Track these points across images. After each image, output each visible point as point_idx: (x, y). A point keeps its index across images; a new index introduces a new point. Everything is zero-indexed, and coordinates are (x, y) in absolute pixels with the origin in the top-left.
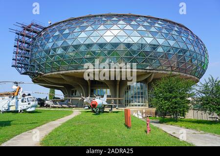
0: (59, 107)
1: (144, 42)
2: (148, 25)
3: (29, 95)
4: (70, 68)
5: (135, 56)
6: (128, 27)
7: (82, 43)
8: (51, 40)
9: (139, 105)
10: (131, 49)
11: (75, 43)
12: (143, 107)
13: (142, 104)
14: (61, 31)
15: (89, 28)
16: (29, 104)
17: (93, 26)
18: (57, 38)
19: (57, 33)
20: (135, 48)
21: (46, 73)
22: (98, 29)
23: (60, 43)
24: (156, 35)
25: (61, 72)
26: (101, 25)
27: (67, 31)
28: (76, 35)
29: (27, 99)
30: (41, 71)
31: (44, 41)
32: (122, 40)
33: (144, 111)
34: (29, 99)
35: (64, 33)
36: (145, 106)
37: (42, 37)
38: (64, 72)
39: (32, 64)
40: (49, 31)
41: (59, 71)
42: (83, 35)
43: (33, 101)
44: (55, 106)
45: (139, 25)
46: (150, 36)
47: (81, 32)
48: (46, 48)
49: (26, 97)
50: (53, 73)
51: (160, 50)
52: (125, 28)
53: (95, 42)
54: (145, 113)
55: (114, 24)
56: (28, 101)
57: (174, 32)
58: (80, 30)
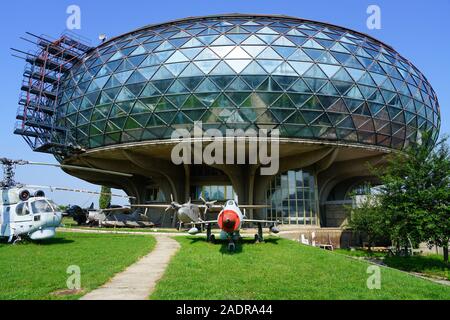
0: (120, 227)
1: (320, 75)
2: (326, 37)
3: (40, 194)
4: (147, 134)
5: (299, 106)
6: (283, 41)
7: (176, 75)
8: (103, 71)
9: (301, 223)
10: (290, 90)
11: (159, 76)
12: (309, 226)
13: (307, 219)
14: (127, 51)
15: (193, 42)
16: (36, 219)
17: (202, 38)
18: (118, 66)
19: (118, 56)
20: (299, 88)
21: (90, 148)
22: (214, 43)
23: (123, 77)
24: (344, 60)
25: (125, 146)
26: (220, 34)
27: (141, 50)
28: (161, 58)
29: (33, 204)
30: (80, 143)
31: (88, 74)
32: (270, 69)
33: (313, 235)
34: (37, 206)
35: (133, 54)
36: (314, 223)
37: (84, 66)
38: (131, 145)
39: (59, 127)
40: (99, 54)
41: (120, 142)
42: (178, 56)
43: (48, 210)
44: (110, 222)
45: (307, 36)
46: (333, 61)
47: (175, 50)
48: (91, 89)
49: (30, 200)
50: (106, 148)
51: (354, 94)
52: (276, 43)
53: (207, 73)
54: (315, 238)
55: (250, 34)
56: (35, 211)
57: (381, 57)
58: (170, 47)
